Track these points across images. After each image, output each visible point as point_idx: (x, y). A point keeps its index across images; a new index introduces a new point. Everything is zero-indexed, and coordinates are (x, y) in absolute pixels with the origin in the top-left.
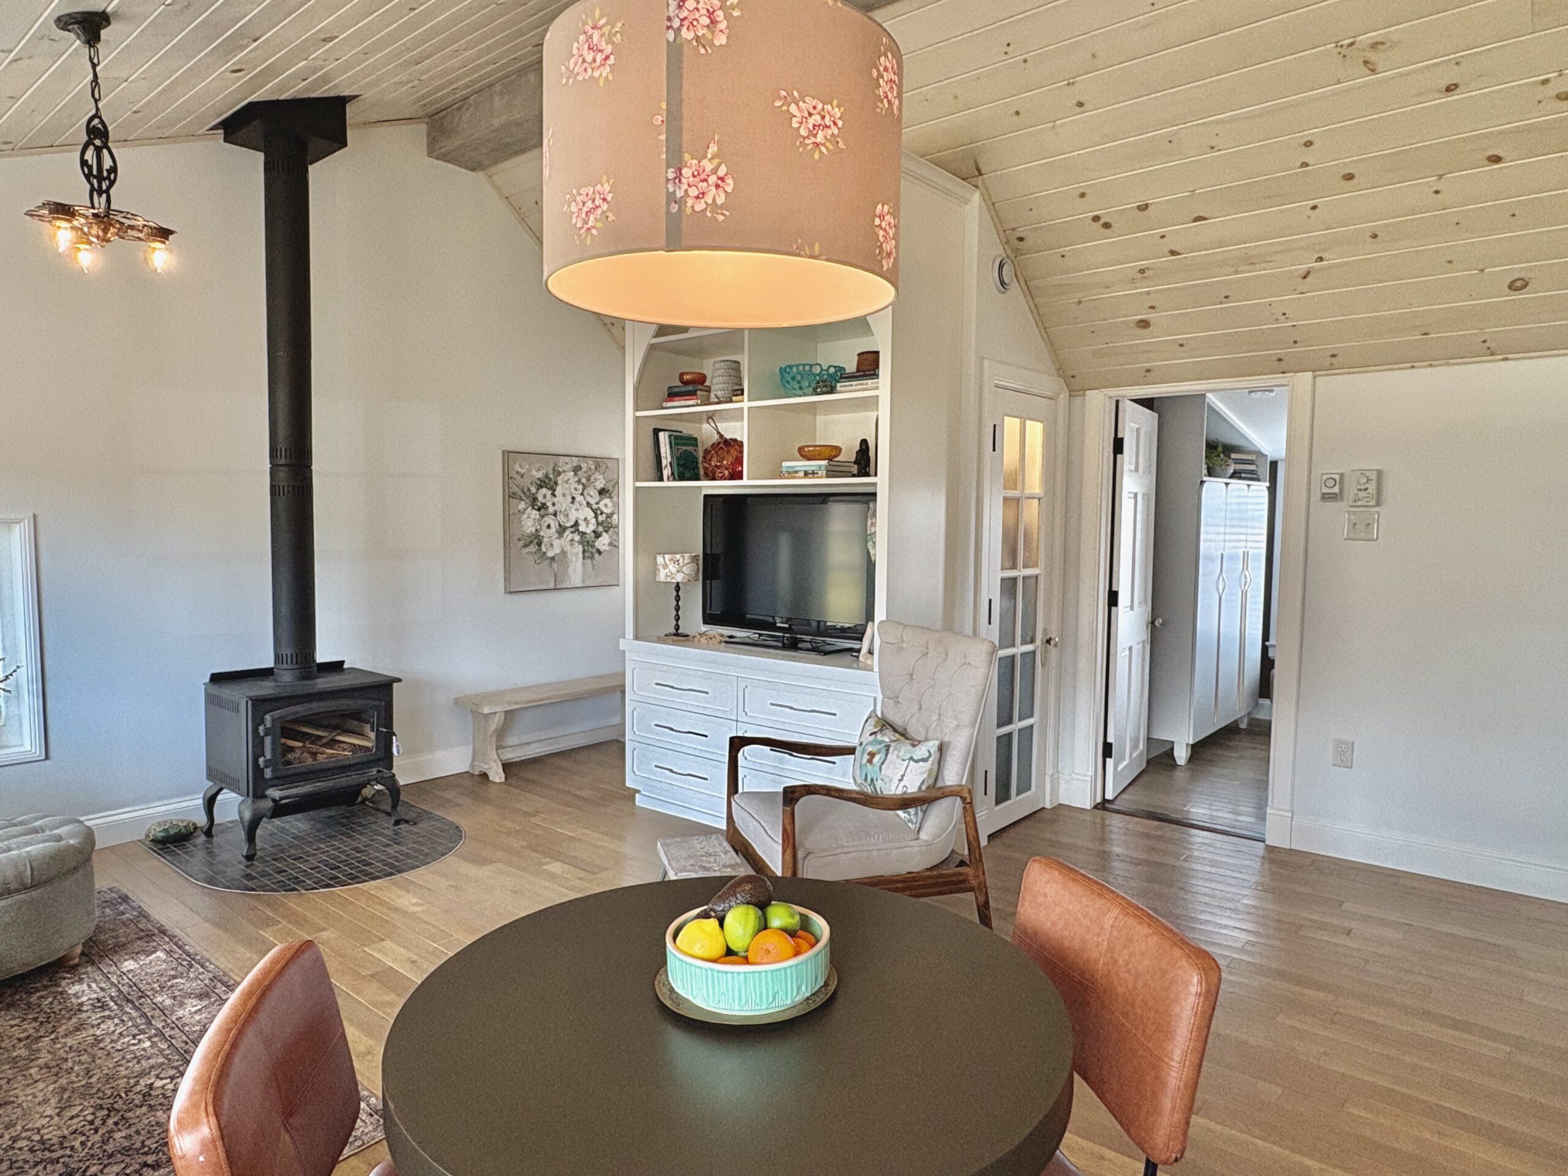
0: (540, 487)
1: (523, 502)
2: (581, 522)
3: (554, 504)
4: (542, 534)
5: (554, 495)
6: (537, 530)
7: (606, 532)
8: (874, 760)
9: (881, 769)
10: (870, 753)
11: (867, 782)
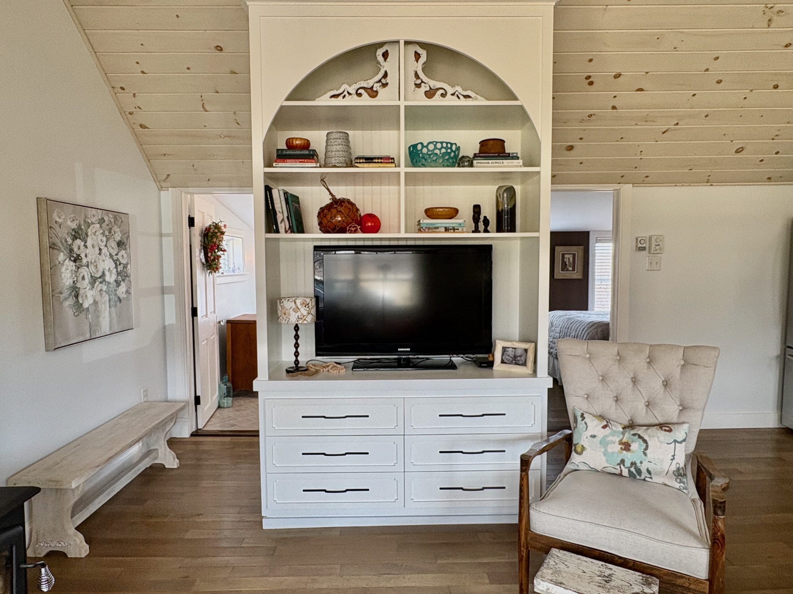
0: (75, 238)
1: (62, 254)
2: (107, 273)
3: (86, 256)
4: (78, 285)
5: (86, 246)
6: (74, 282)
7: (123, 280)
8: (631, 448)
9: (645, 454)
10: (621, 443)
11: (624, 465)
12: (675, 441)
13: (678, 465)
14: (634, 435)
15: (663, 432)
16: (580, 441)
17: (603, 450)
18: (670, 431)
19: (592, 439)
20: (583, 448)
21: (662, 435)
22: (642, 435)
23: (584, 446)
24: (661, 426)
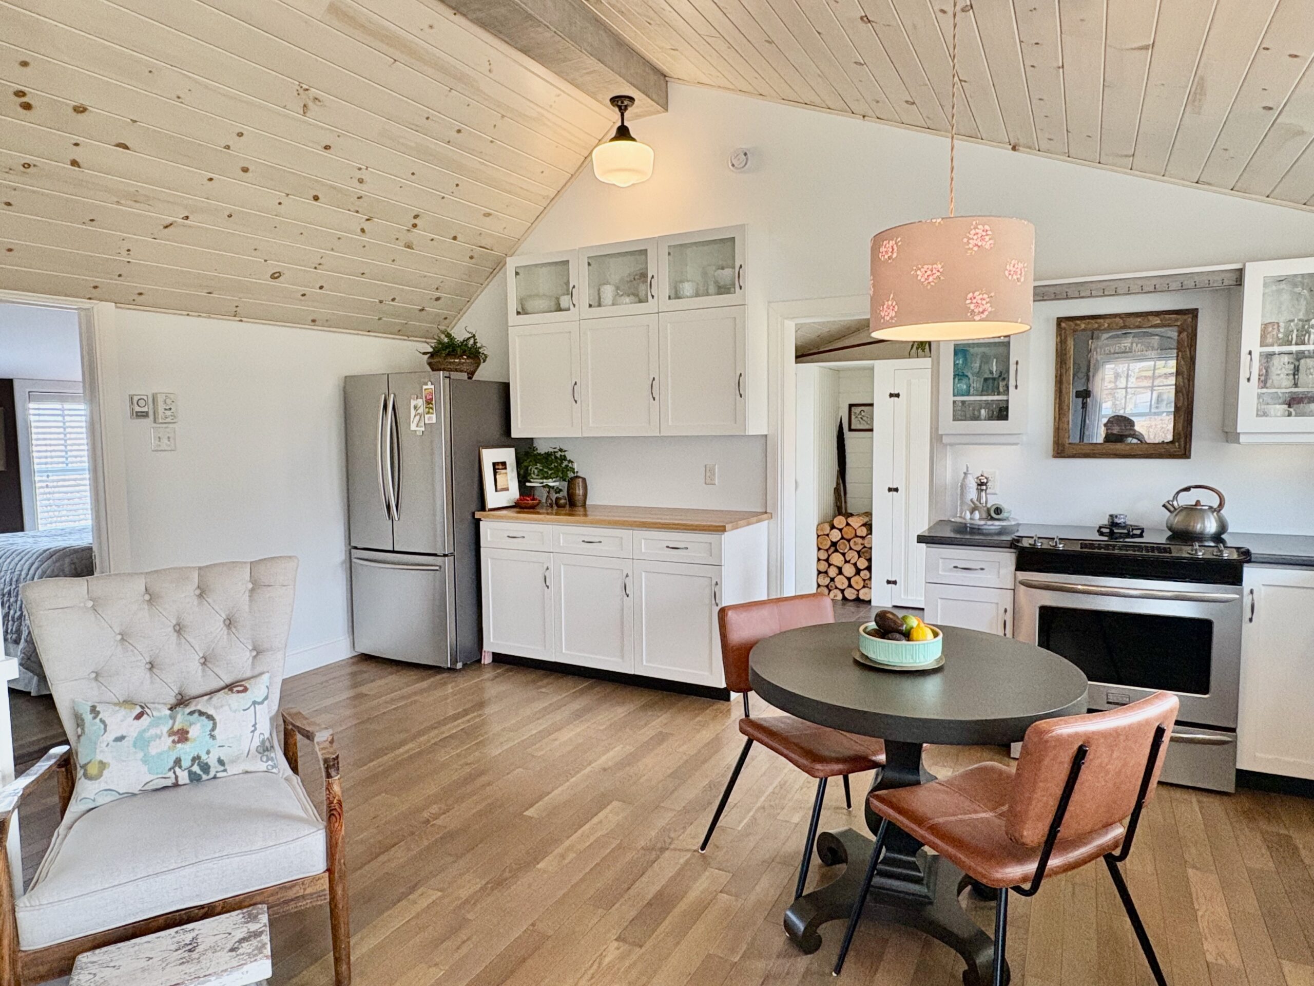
8: (189, 735)
9: (213, 737)
10: (171, 733)
11: (180, 767)
12: (254, 703)
13: (262, 737)
14: (191, 713)
15: (235, 696)
16: (95, 755)
17: (140, 755)
18: (246, 690)
19: (119, 743)
20: (103, 765)
21: (235, 700)
22: (204, 710)
23: (104, 761)
24: (230, 687)
